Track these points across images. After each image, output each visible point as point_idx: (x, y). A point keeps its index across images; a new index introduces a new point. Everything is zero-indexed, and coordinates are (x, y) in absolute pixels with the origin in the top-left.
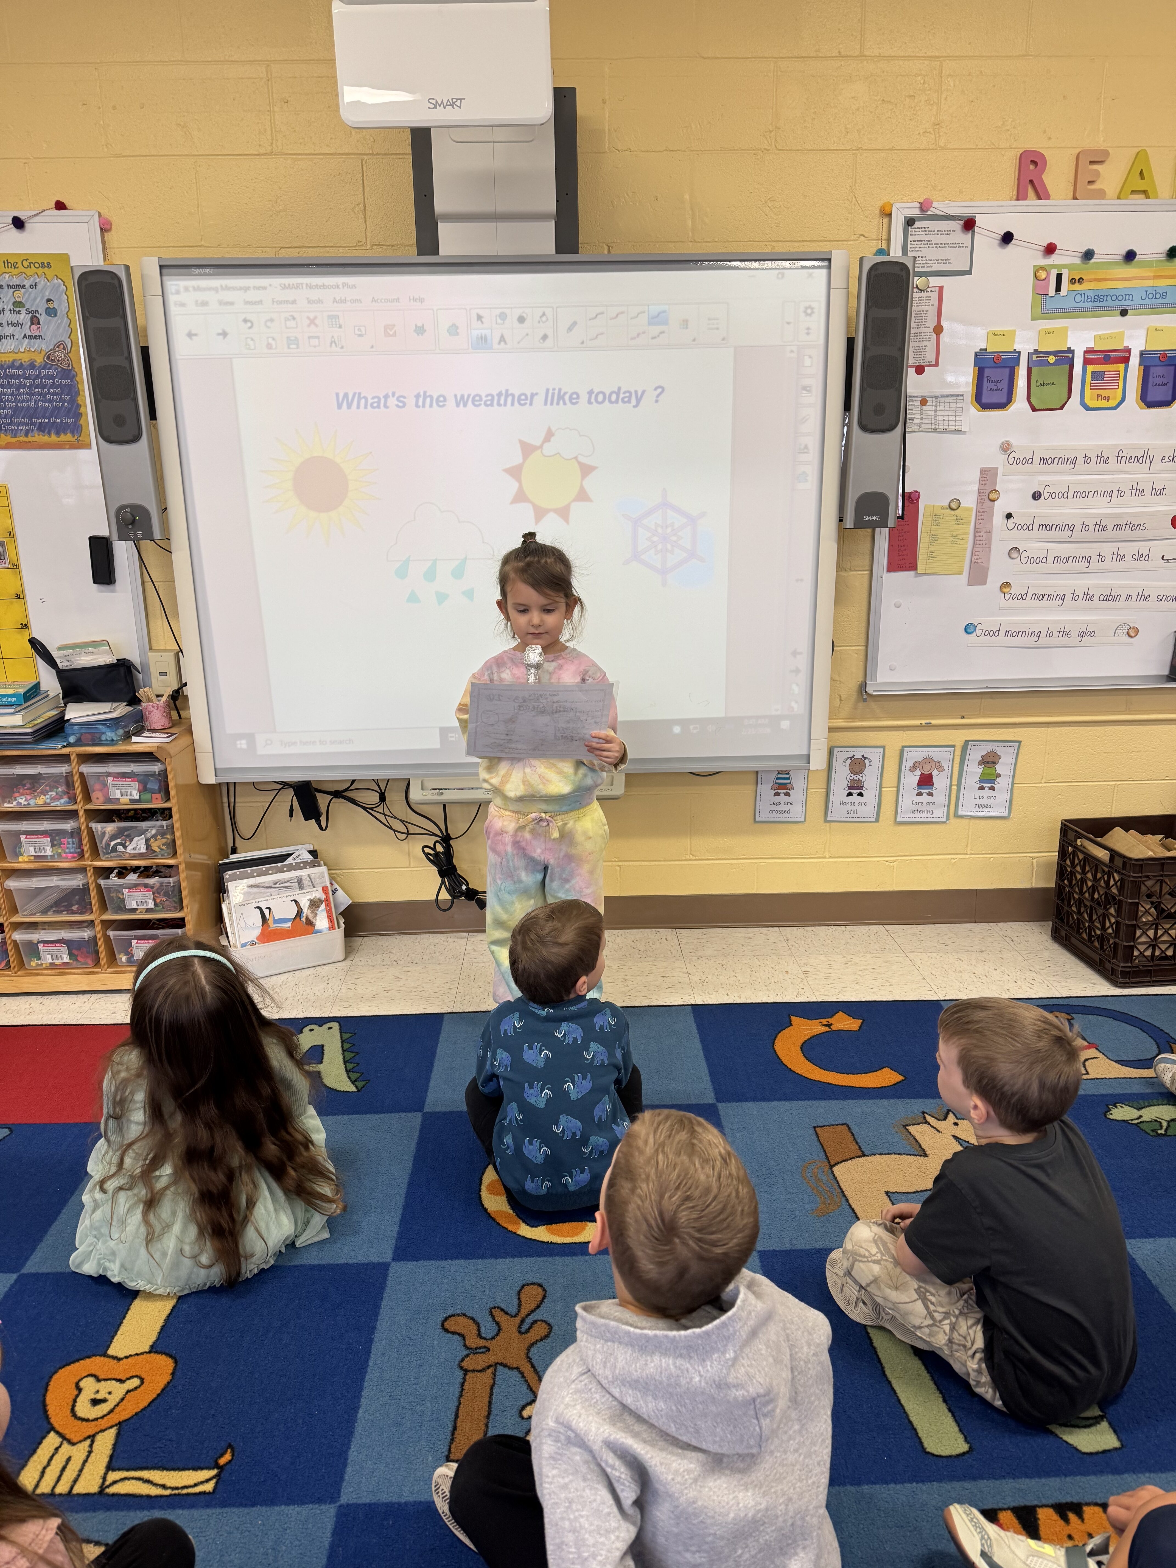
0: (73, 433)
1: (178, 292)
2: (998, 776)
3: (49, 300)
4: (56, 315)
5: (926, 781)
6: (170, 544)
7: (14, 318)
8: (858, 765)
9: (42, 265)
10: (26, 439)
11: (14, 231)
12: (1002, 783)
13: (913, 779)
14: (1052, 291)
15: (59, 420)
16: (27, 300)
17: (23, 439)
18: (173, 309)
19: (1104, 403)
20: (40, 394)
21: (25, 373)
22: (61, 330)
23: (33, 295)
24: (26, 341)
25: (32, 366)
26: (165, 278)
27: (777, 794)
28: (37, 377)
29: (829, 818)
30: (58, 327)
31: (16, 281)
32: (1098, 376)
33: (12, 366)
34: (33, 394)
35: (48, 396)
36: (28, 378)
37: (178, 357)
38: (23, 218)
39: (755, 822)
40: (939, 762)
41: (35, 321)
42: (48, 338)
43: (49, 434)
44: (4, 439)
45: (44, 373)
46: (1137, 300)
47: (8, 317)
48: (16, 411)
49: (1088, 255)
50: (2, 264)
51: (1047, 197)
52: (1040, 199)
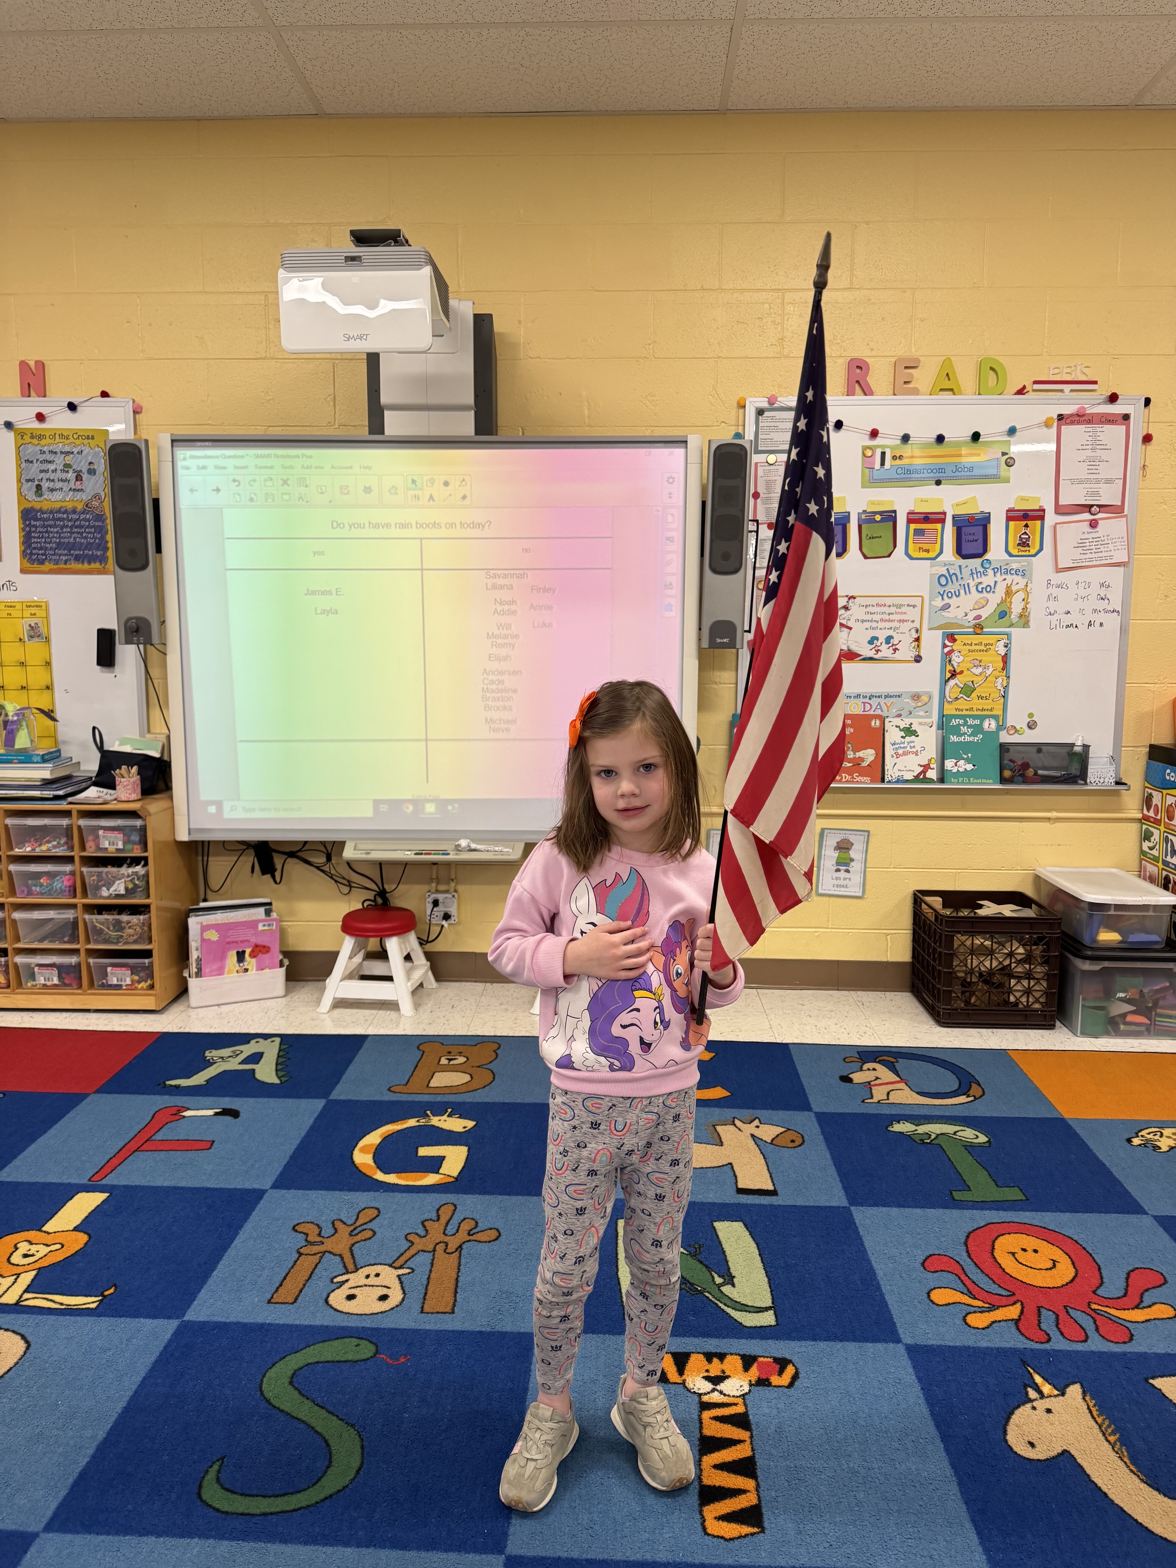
0: (101, 563)
1: (185, 459)
2: (852, 860)
3: (91, 463)
4: (95, 474)
6: (166, 649)
7: (64, 476)
9: (88, 437)
10: (65, 567)
11: (69, 413)
12: (856, 867)
14: (877, 465)
15: (92, 553)
16: (74, 463)
17: (62, 566)
18: (180, 472)
19: (925, 555)
20: (78, 533)
21: (68, 517)
22: (98, 485)
23: (78, 460)
24: (71, 493)
25: (74, 511)
26: (175, 449)
28: (77, 520)
30: (96, 483)
31: (67, 449)
32: (918, 532)
33: (59, 511)
34: (73, 533)
35: (84, 535)
36: (71, 520)
37: (182, 507)
38: (76, 403)
41: (79, 478)
42: (88, 491)
43: (83, 562)
44: (48, 566)
45: (83, 516)
46: (949, 473)
47: (59, 475)
48: (59, 545)
49: (906, 438)
50: (57, 436)
51: (872, 394)
52: (866, 395)
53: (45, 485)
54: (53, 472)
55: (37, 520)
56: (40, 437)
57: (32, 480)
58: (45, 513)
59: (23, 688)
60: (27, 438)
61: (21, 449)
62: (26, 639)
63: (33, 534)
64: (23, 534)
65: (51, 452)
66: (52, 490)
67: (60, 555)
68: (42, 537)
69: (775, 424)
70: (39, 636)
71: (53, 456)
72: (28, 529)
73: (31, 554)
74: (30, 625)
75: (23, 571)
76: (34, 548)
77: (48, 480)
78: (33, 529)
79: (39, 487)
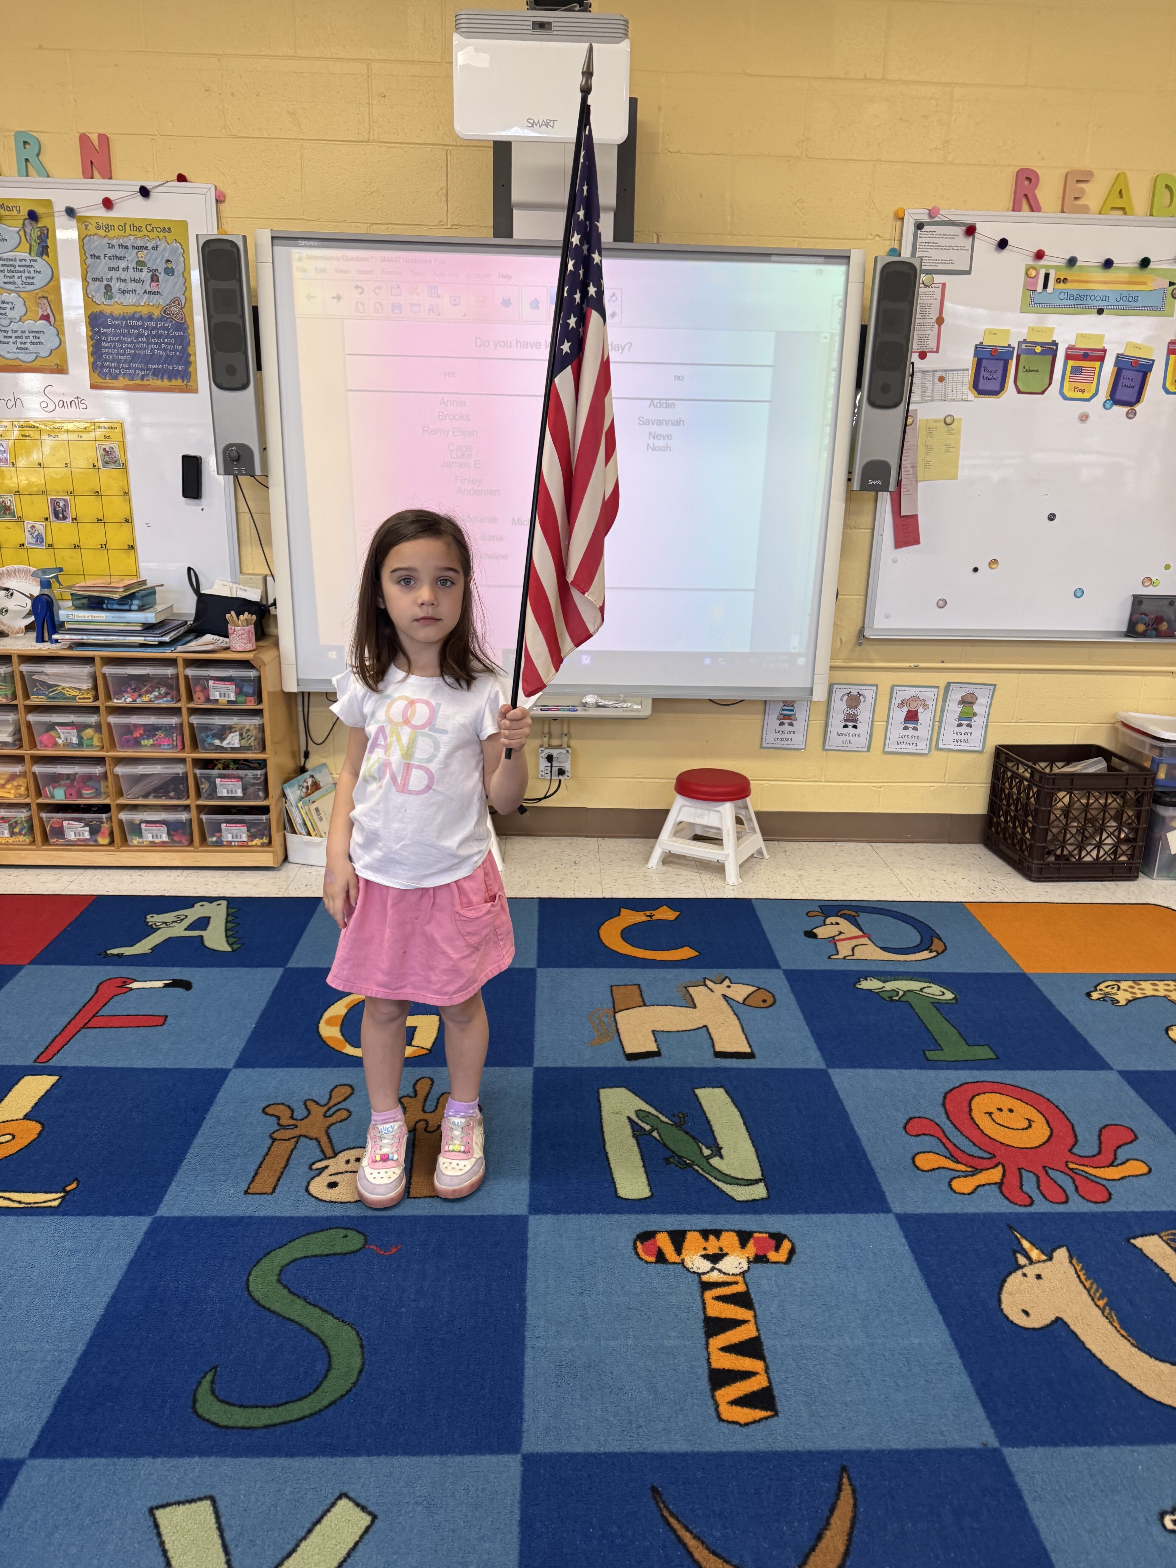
0: (182, 378)
2: (975, 714)
3: (168, 261)
4: (173, 274)
5: (912, 717)
6: (267, 480)
7: (137, 275)
8: (854, 701)
9: (164, 230)
10: (142, 383)
11: (140, 198)
12: (978, 721)
13: (900, 715)
14: (1040, 288)
15: (171, 367)
16: (149, 260)
17: (139, 382)
19: (1080, 395)
20: (156, 344)
21: (143, 324)
22: (177, 287)
23: (154, 256)
24: (146, 296)
25: (150, 318)
26: (275, 248)
27: (782, 724)
28: (154, 328)
29: (827, 747)
30: (175, 285)
31: (140, 243)
32: (1076, 371)
33: (132, 317)
34: (151, 343)
35: (163, 346)
36: (146, 329)
38: (148, 188)
39: (762, 747)
40: (924, 701)
41: (154, 278)
42: (165, 294)
43: (162, 379)
44: (122, 381)
45: (160, 325)
46: (1112, 302)
47: (131, 274)
48: (134, 358)
49: (1072, 262)
50: (128, 227)
51: (1039, 210)
52: (1032, 210)
53: (116, 286)
54: (124, 270)
55: (108, 327)
56: (108, 228)
57: (100, 280)
58: (117, 319)
59: (99, 520)
60: (92, 229)
61: (85, 241)
62: (101, 466)
63: (103, 344)
64: (92, 343)
65: (121, 246)
66: (123, 292)
67: (136, 369)
68: (115, 348)
69: (935, 240)
70: (115, 462)
71: (124, 250)
72: (97, 337)
73: (102, 366)
74: (104, 450)
75: (93, 386)
76: (106, 360)
77: (119, 279)
78: (103, 338)
79: (108, 288)
